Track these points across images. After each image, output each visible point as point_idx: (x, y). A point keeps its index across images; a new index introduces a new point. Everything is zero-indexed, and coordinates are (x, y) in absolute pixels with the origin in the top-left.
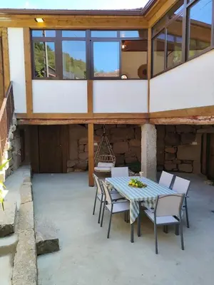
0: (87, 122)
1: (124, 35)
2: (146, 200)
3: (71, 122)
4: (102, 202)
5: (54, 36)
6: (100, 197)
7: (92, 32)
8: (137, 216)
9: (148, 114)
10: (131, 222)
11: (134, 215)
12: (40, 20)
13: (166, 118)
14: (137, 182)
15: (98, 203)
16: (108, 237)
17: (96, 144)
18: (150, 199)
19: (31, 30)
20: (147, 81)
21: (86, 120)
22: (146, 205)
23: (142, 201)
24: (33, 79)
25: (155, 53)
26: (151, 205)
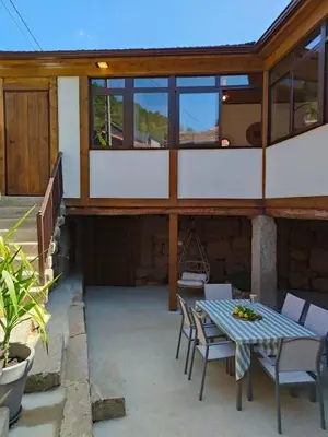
0: (168, 212)
1: (225, 81)
2: (261, 342)
3: (145, 212)
4: (191, 340)
5: (123, 86)
6: (187, 331)
7: (178, 79)
8: (246, 367)
9: (263, 201)
10: (238, 378)
11: (242, 367)
12: (103, 65)
13: (292, 208)
14: (247, 311)
15: (185, 341)
16: (201, 399)
17: (180, 243)
18: (268, 342)
19: (90, 78)
20: (261, 150)
21: (167, 208)
22: (261, 350)
23: (256, 345)
24: (90, 148)
25: (274, 106)
26: (269, 351)
